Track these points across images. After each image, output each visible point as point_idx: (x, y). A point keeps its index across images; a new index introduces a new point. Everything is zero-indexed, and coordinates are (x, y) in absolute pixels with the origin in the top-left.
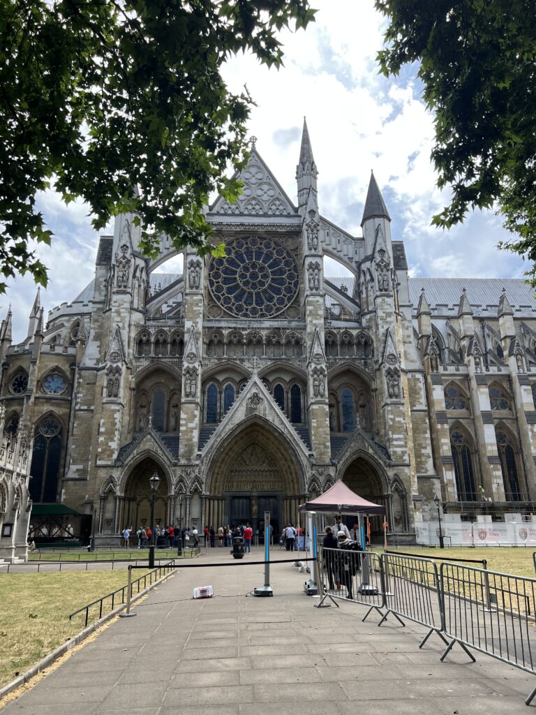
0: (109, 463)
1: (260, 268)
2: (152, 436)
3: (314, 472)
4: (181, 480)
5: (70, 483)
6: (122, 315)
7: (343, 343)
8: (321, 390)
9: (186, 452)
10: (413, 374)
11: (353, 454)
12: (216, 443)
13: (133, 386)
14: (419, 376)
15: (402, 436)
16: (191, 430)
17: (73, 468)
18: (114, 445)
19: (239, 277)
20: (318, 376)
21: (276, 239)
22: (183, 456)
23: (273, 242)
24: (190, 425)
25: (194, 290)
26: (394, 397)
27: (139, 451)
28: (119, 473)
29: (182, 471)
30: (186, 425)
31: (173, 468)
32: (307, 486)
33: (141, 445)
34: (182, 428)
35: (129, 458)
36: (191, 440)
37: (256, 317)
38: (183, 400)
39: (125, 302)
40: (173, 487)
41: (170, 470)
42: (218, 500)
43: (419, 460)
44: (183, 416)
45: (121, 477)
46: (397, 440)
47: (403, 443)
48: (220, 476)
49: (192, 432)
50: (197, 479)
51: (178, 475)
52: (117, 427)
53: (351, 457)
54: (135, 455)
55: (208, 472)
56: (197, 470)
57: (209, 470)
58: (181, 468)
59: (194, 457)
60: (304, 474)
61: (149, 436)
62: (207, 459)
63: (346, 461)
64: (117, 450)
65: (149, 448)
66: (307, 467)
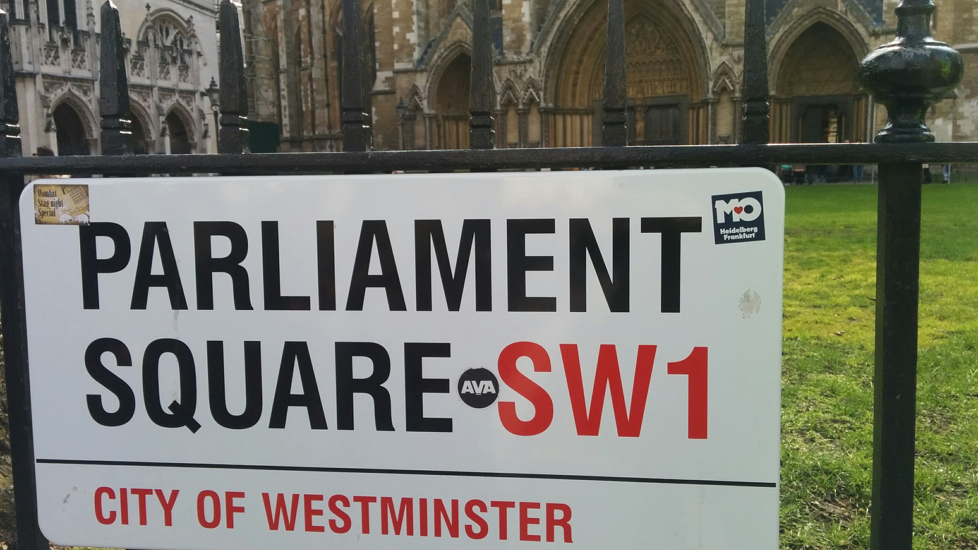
0: (410, 66)
2: (463, 19)
3: (725, 58)
4: (509, 87)
5: (380, 98)
9: (513, 42)
11: (803, 17)
12: (558, 23)
17: (381, 75)
18: (412, 37)
22: (509, 48)
27: (448, 44)
28: (424, 80)
29: (510, 72)
31: (496, 68)
32: (711, 84)
33: (450, 36)
34: (506, 2)
35: (436, 57)
36: (518, 20)
40: (499, 98)
41: (494, 72)
42: (580, 114)
45: (428, 85)
48: (580, 76)
49: (521, 6)
50: (532, 83)
51: (504, 79)
52: (414, 8)
53: (800, 24)
54: (442, 50)
55: (548, 71)
56: (530, 69)
57: (549, 66)
58: (508, 67)
59: (525, 48)
60: (707, 63)
61: (459, 20)
62: (544, 50)
63: (787, 34)
64: (419, 45)
65: (460, 38)
66: (713, 51)
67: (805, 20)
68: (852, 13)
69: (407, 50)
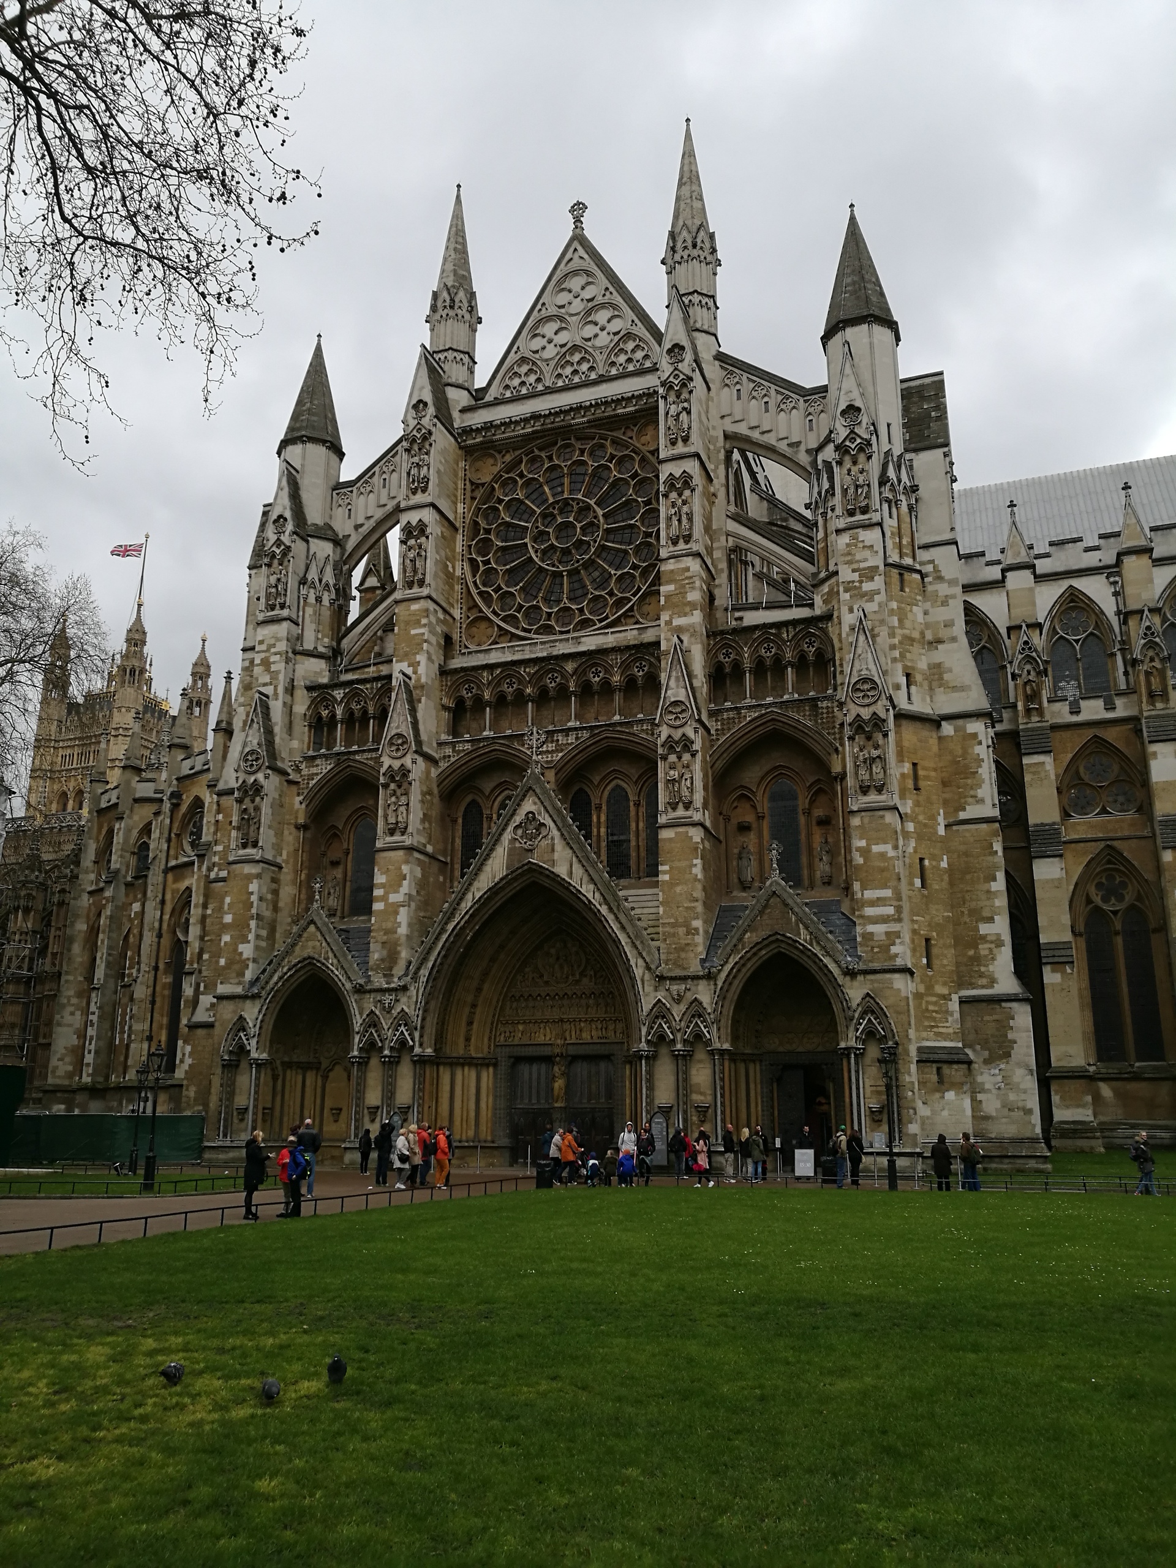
0: (239, 990)
1: (581, 510)
2: (317, 928)
3: (660, 995)
4: (372, 1022)
6: (273, 668)
7: (760, 669)
8: (685, 792)
9: (383, 960)
10: (960, 722)
11: (758, 946)
12: (444, 937)
13: (301, 821)
14: (976, 727)
15: (887, 893)
16: (394, 909)
17: (204, 1001)
18: (247, 950)
19: (535, 540)
20: (679, 758)
21: (619, 434)
22: (376, 968)
23: (608, 443)
24: (393, 898)
25: (416, 591)
26: (873, 790)
27: (294, 961)
28: (256, 1010)
29: (376, 1002)
30: (384, 898)
31: (356, 996)
32: (644, 1030)
33: (297, 949)
34: (377, 906)
35: (275, 978)
36: (392, 931)
37: (568, 632)
38: (379, 844)
39: (278, 640)
40: (357, 1038)
41: (352, 1001)
42: (476, 1065)
43: (971, 953)
44: (379, 878)
45: (261, 1017)
46: (874, 903)
47: (890, 910)
48: (478, 1010)
49: (397, 913)
50: (404, 1019)
51: (366, 1012)
52: (254, 911)
53: (755, 954)
54: (285, 970)
55: (427, 1003)
56: (404, 999)
57: (429, 997)
58: (373, 995)
59: (399, 970)
60: (638, 1001)
61: (312, 928)
62: (424, 972)
63: (740, 965)
64: (255, 961)
65: (312, 954)
66: (646, 984)
67: (761, 949)
68: (818, 943)
69: (236, 967)
